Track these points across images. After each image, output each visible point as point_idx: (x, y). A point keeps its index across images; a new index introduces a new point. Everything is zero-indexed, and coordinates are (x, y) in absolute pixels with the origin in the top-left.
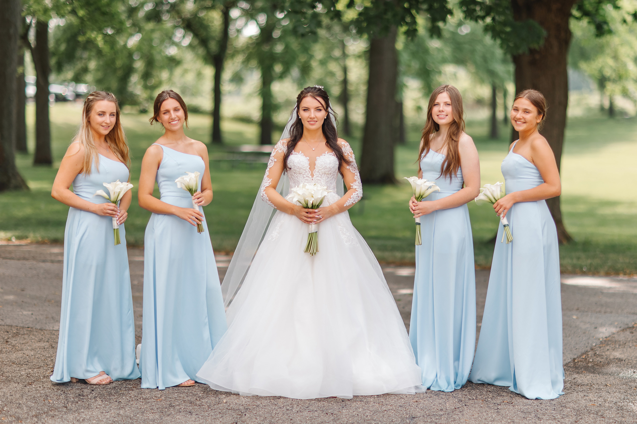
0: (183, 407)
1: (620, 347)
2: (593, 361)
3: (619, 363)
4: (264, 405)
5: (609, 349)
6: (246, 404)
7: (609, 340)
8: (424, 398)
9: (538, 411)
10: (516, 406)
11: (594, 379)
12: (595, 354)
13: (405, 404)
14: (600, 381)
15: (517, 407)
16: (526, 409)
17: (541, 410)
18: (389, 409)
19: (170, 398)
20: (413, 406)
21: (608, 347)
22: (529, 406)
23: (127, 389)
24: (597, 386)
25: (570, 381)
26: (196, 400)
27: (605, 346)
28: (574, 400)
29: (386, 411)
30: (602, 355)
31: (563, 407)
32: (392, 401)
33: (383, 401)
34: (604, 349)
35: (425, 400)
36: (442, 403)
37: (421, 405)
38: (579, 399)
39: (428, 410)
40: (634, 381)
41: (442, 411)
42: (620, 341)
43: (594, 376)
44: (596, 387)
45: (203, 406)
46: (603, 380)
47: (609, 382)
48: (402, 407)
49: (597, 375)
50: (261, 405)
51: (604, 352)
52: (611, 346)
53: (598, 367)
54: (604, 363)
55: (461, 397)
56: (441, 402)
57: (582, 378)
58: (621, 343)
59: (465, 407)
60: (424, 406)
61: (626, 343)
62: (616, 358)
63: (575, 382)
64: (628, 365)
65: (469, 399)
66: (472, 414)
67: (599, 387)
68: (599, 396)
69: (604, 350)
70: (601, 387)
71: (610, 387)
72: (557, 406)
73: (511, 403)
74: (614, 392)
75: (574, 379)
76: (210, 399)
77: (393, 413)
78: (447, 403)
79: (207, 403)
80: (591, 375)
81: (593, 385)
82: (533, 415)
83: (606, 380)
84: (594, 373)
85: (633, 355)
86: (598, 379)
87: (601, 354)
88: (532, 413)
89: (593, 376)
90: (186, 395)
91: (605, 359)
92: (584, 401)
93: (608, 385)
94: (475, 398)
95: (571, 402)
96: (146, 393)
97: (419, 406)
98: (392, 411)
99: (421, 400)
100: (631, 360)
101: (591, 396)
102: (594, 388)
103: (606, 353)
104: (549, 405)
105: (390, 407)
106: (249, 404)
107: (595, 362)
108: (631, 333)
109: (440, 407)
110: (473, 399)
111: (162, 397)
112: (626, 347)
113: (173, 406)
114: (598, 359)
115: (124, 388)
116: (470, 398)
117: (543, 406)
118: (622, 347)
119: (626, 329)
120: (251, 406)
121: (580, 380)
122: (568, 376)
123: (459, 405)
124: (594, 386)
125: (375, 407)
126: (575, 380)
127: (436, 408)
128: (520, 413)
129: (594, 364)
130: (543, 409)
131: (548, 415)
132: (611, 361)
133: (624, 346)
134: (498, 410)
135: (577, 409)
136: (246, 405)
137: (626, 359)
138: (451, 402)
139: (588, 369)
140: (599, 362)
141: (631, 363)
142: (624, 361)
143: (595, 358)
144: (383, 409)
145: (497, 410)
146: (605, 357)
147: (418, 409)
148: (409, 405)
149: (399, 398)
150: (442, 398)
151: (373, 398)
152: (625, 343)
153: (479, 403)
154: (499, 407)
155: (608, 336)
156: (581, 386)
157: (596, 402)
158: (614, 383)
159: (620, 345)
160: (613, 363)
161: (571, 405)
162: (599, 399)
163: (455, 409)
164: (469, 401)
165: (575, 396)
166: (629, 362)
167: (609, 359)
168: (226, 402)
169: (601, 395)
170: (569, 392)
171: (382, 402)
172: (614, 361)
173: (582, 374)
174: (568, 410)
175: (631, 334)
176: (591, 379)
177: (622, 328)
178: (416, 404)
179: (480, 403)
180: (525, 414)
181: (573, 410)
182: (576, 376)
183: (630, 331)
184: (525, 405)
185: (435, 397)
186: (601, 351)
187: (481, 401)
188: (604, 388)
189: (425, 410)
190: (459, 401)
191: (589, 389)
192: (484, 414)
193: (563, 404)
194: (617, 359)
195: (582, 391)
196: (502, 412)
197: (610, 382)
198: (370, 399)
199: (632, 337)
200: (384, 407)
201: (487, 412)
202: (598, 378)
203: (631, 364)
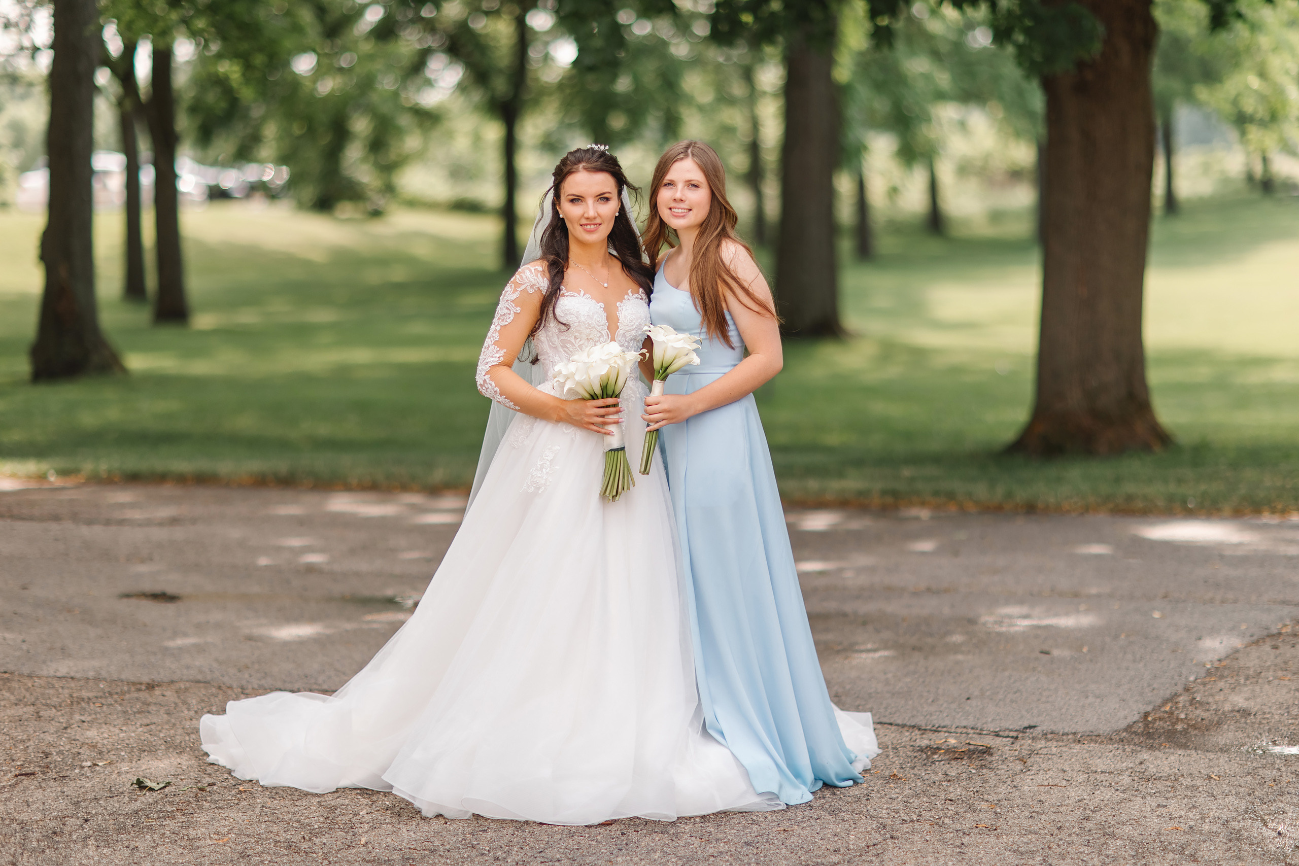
0: (269, 859)
1: (1248, 682)
2: (1186, 718)
3: (1243, 720)
4: (448, 847)
5: (1223, 687)
6: (408, 846)
7: (1225, 666)
8: (804, 820)
9: (1050, 848)
10: (1004, 837)
11: (1184, 761)
12: (1192, 701)
13: (758, 837)
14: (1197, 767)
15: (1005, 840)
16: (1025, 843)
17: (1058, 845)
18: (719, 852)
19: (248, 836)
20: (776, 842)
21: (1222, 683)
22: (1033, 836)
23: (161, 815)
24: (1189, 780)
25: (1132, 770)
26: (303, 840)
27: (1215, 681)
28: (1135, 818)
29: (713, 856)
30: (1208, 703)
31: (1107, 836)
32: (730, 831)
33: (712, 830)
34: (1212, 688)
35: (805, 825)
36: (842, 834)
37: (792, 840)
38: (1145, 814)
39: (806, 852)
40: (1272, 764)
41: (837, 855)
42: (1248, 668)
43: (1186, 755)
44: (1187, 783)
45: (314, 855)
46: (1203, 765)
47: (1216, 770)
48: (751, 845)
49: (1193, 752)
50: (441, 849)
51: (1212, 695)
52: (1229, 679)
53: (1196, 732)
54: (1210, 721)
55: (886, 816)
56: (838, 830)
57: (1159, 762)
58: (1251, 672)
59: (890, 842)
60: (800, 842)
61: (1261, 672)
62: (1236, 708)
63: (1141, 773)
64: (1262, 726)
65: (903, 820)
66: (902, 860)
67: (1193, 783)
68: (1191, 806)
69: (1214, 691)
70: (1198, 783)
71: (1217, 782)
72: (1096, 833)
73: (995, 828)
74: (1224, 794)
75: (1141, 763)
76: (333, 836)
77: (727, 861)
78: (852, 833)
79: (323, 846)
80: (1179, 752)
81: (1181, 779)
82: (1038, 859)
83: (1211, 764)
84: (1185, 746)
85: (1273, 701)
86: (1192, 763)
87: (1205, 699)
88: (1038, 854)
89: (1183, 754)
90: (285, 826)
91: (1214, 712)
92: (1156, 820)
93: (1213, 776)
94: (915, 819)
95: (1127, 821)
96: (200, 824)
97: (788, 843)
98: (727, 855)
99: (796, 827)
100: (1269, 713)
101: (1173, 805)
102: (1182, 784)
103: (1217, 698)
104: (1078, 833)
105: (724, 846)
106: (415, 845)
107: (1191, 719)
108: (1273, 648)
109: (834, 843)
110: (912, 821)
111: (230, 833)
112: (1260, 681)
113: (248, 856)
114: (1198, 712)
115: (157, 812)
116: (905, 818)
117: (1063, 835)
118: (1251, 683)
119: (1264, 638)
120: (418, 852)
121: (1152, 766)
122: (1127, 756)
123: (877, 835)
124: (1183, 781)
125: (691, 846)
126: (1143, 765)
127: (824, 847)
128: (1010, 853)
129: (1188, 725)
130: (1064, 843)
131: (1072, 858)
132: (1226, 717)
133: (1255, 679)
134: (963, 847)
135: (1139, 840)
136: (409, 848)
137: (1260, 710)
138: (860, 830)
139: (1174, 738)
140: (1199, 720)
141: (1268, 719)
142: (1254, 715)
143: (1192, 711)
144: (708, 851)
145: (960, 847)
146: (1214, 707)
147: (784, 851)
148: (767, 839)
149: (749, 822)
150: (843, 820)
151: (691, 825)
152: (1258, 671)
153: (923, 831)
154: (966, 840)
155: (1225, 656)
156: (1154, 782)
157: (1182, 821)
158: (1227, 771)
159: (1247, 678)
160: (1228, 722)
161: (1127, 831)
162: (1190, 813)
163: (868, 847)
164: (901, 825)
165: (1137, 807)
166: (1264, 718)
167: (1221, 712)
168: (367, 843)
169: (1196, 802)
170: (1125, 796)
171: (708, 834)
172: (1232, 715)
173: (1160, 751)
174: (1119, 842)
175: (1274, 650)
176: (1178, 762)
177: (1255, 638)
178: (783, 836)
179: (925, 832)
180: (1020, 857)
181: (1129, 843)
182: (1145, 755)
183: (1273, 643)
184: (1023, 832)
185: (828, 817)
186: (1206, 694)
187: (927, 827)
188: (1203, 785)
189: (800, 853)
190: (879, 828)
191: (1170, 789)
192: (930, 858)
193: (1109, 828)
194: (1238, 711)
195: (1155, 793)
196: (971, 853)
197: (1218, 769)
198: (683, 826)
199: (1276, 657)
200: (712, 845)
201: (936, 855)
202: (1193, 759)
203: (1268, 723)
